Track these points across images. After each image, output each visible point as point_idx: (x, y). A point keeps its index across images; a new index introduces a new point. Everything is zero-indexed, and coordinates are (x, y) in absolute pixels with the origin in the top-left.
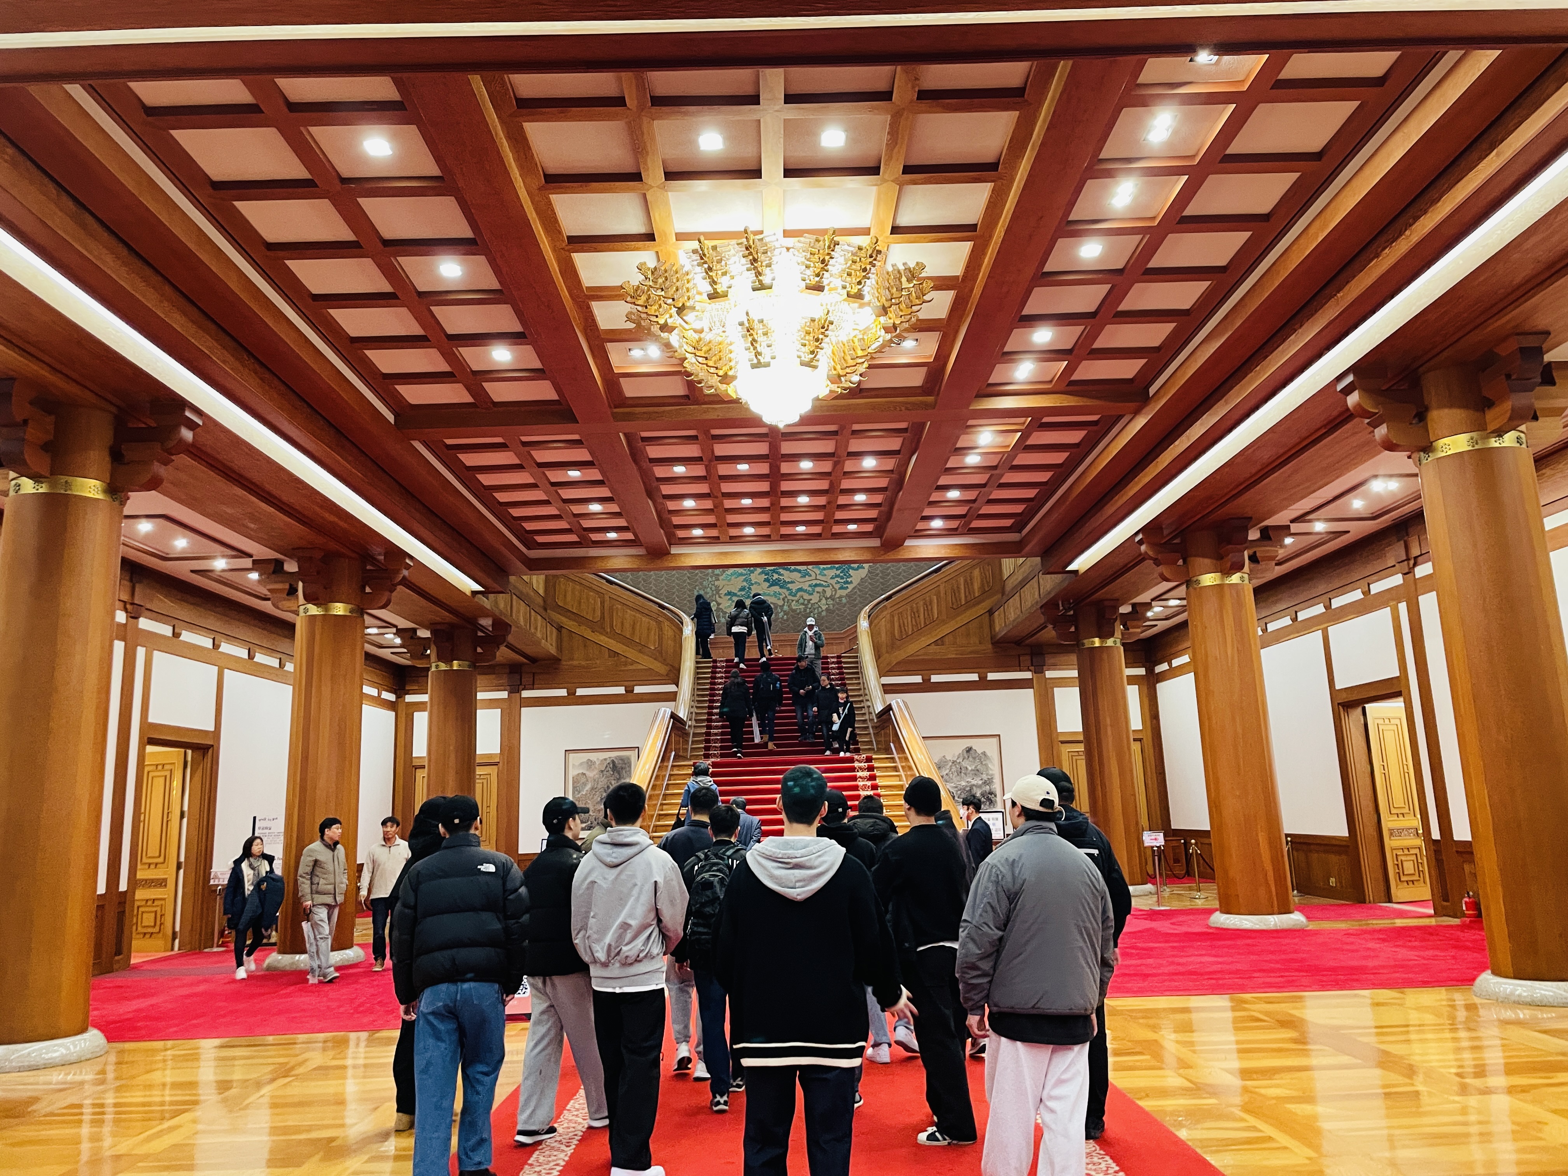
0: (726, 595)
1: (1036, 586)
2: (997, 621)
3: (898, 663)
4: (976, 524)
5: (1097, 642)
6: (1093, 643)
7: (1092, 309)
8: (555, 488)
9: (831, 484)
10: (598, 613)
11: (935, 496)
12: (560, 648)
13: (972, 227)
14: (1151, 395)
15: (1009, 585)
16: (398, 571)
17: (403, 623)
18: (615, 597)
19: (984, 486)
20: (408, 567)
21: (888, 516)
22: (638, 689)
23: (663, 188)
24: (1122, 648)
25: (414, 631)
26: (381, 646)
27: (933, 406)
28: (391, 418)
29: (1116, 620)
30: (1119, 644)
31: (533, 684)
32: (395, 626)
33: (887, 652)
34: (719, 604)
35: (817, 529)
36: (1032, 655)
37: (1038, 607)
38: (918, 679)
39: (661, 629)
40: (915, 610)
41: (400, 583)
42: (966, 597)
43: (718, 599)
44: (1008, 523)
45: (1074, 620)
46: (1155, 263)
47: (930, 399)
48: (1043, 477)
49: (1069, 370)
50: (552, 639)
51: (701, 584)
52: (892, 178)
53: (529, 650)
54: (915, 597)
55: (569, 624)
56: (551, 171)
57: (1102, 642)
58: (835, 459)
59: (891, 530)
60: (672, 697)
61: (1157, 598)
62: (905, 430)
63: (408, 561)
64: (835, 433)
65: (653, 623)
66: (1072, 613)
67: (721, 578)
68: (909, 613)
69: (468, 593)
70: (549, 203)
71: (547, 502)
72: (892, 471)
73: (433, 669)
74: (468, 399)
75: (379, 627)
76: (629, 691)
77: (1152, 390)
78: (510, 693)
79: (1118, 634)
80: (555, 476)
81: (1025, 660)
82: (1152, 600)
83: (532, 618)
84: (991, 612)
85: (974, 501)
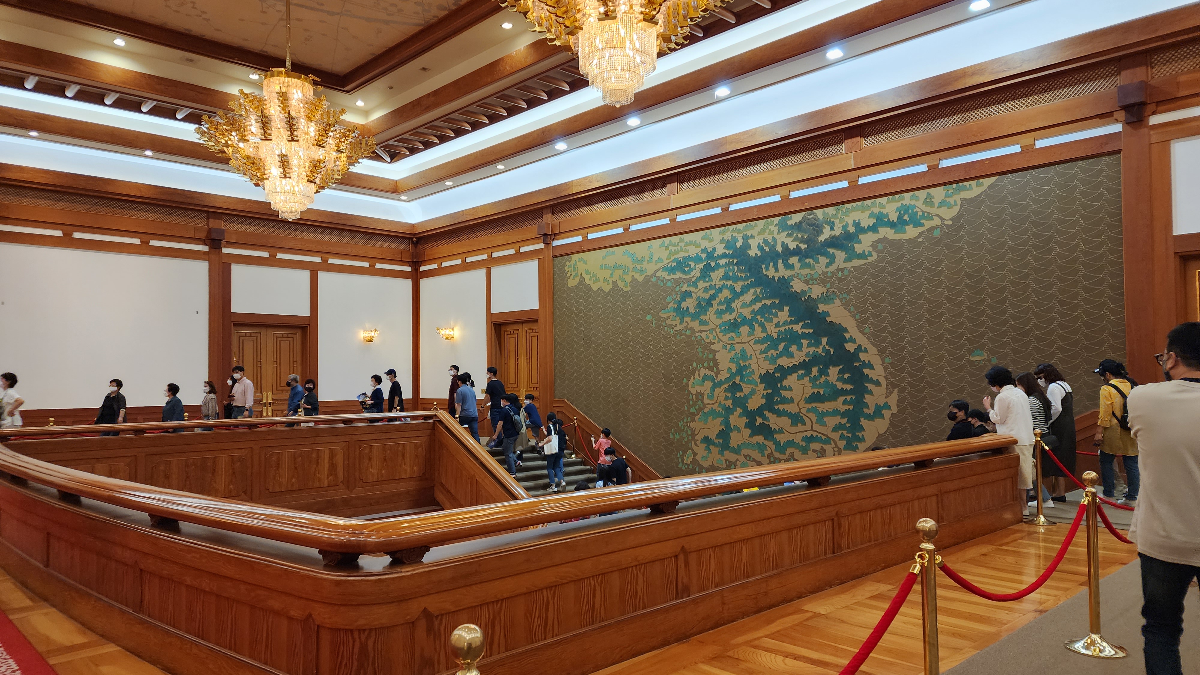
0: (702, 442)
43: (694, 447)
51: (677, 425)
67: (697, 418)
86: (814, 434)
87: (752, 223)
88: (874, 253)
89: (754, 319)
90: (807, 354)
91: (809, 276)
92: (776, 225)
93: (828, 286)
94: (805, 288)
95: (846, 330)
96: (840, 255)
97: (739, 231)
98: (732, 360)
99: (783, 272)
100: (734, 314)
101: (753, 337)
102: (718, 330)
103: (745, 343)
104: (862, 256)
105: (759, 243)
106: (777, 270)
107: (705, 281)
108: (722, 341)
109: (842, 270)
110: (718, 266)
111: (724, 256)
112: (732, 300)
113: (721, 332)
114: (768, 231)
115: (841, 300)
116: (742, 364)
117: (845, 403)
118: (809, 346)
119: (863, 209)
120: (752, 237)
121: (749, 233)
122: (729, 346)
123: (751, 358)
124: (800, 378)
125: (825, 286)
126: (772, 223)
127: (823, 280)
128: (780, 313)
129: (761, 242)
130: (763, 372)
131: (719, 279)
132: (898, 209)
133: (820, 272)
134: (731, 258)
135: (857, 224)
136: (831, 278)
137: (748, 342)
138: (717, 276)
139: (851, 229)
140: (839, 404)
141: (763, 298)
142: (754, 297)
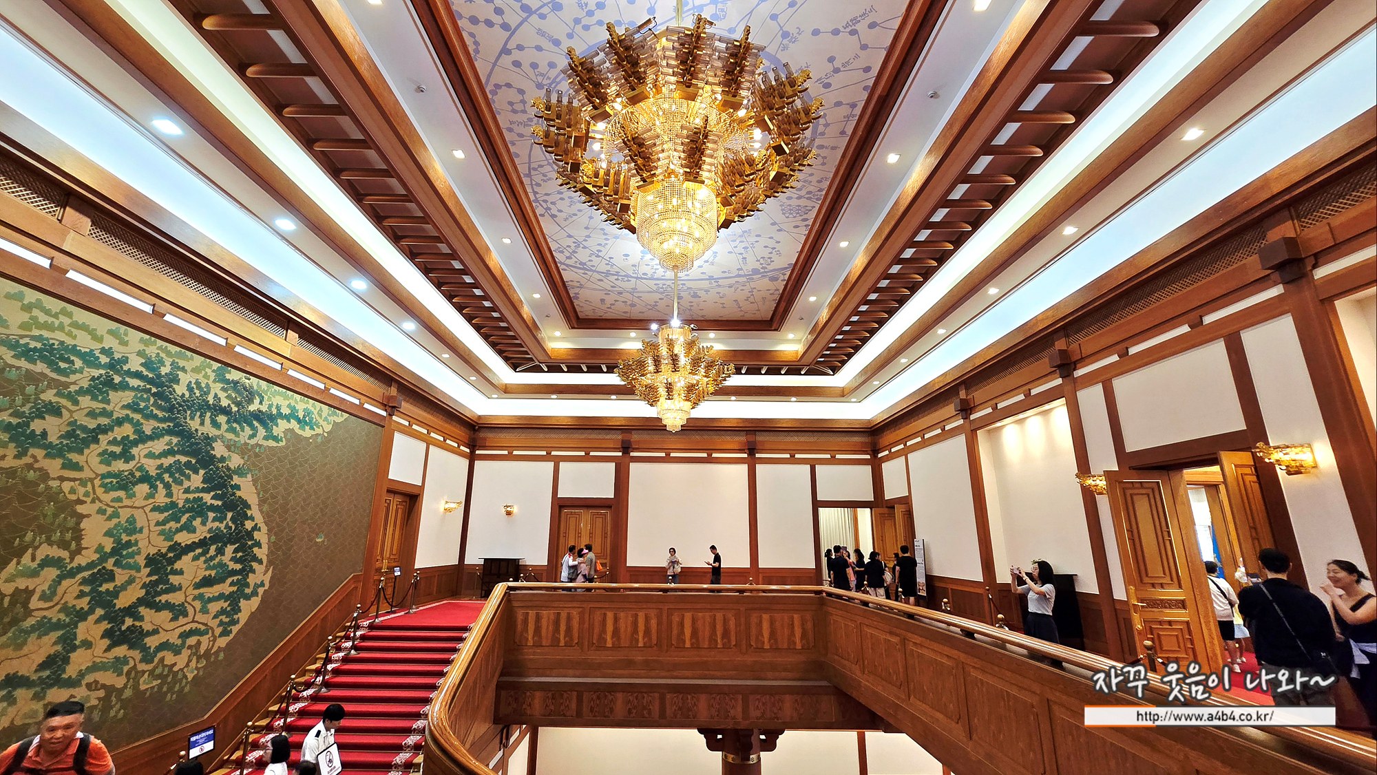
86: (194, 626)
87: (189, 353)
88: (284, 439)
89: (159, 477)
90: (210, 531)
91: (232, 443)
92: (213, 371)
93: (246, 457)
94: (226, 454)
95: (249, 507)
96: (262, 432)
97: (169, 354)
98: (108, 533)
99: (208, 429)
100: (132, 464)
101: (151, 501)
102: (97, 482)
103: (139, 508)
104: (276, 439)
105: (190, 382)
106: (202, 424)
107: (94, 398)
108: (101, 501)
109: (260, 446)
110: (124, 386)
111: (138, 375)
112: (135, 443)
113: (103, 485)
114: (203, 372)
115: (252, 476)
116: (125, 538)
117: (232, 584)
118: (214, 520)
119: (286, 398)
120: (183, 369)
121: (181, 363)
122: (110, 511)
123: (141, 531)
124: (196, 558)
125: (243, 458)
126: (210, 366)
127: (243, 450)
128: (193, 476)
129: (193, 381)
130: (153, 551)
131: (121, 404)
132: (304, 410)
133: (243, 442)
134: (149, 384)
135: (278, 408)
136: (250, 451)
137: (143, 508)
138: (119, 400)
139: (274, 411)
140: (226, 588)
141: (179, 452)
142: (166, 448)
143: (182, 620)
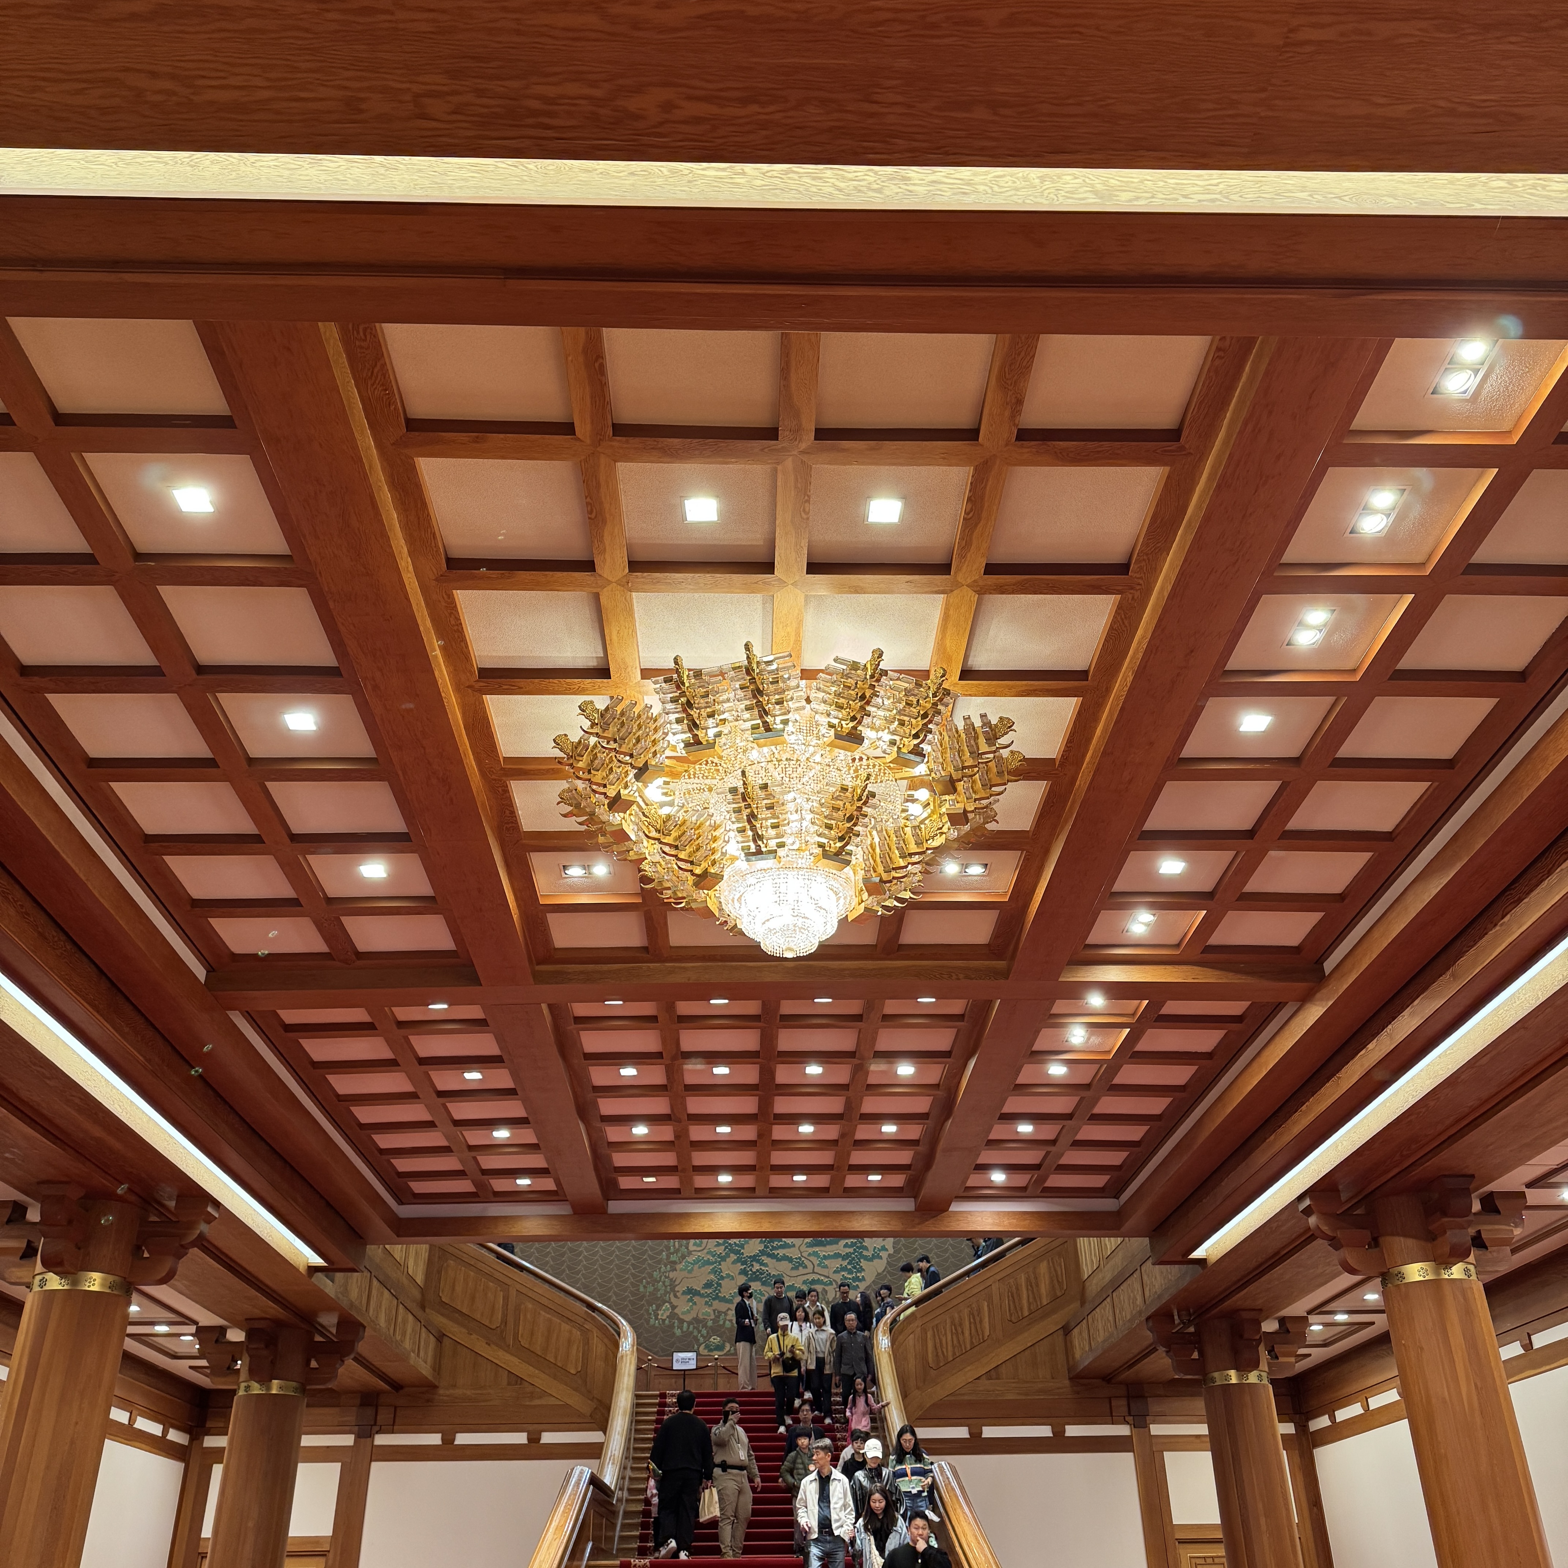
0: (684, 1293)
1: (1137, 1286)
2: (1076, 1343)
3: (935, 1405)
4: (1057, 1181)
5: (1233, 1377)
6: (1228, 1377)
7: (1247, 825)
8: (441, 1100)
9: (848, 1105)
10: (499, 1315)
11: (998, 1132)
12: (437, 1368)
13: (1082, 675)
14: (1327, 973)
15: (1093, 1288)
16: (191, 1225)
17: (207, 1319)
18: (524, 1290)
19: (1069, 1116)
20: (210, 1219)
21: (927, 1161)
22: (548, 1438)
23: (626, 586)
24: (1270, 1386)
25: (222, 1330)
26: (175, 1356)
27: (1005, 974)
28: (200, 973)
29: (1259, 1341)
30: (1265, 1381)
31: (393, 1425)
32: (195, 1322)
33: (918, 1388)
34: (674, 1307)
35: (821, 1181)
36: (1129, 1397)
37: (1143, 1318)
38: (962, 1432)
39: (587, 1342)
40: (957, 1321)
41: (193, 1244)
42: (1029, 1304)
43: (673, 1299)
44: (1099, 1181)
45: (1197, 1341)
46: (1349, 749)
47: (1001, 964)
48: (1156, 1106)
49: (1207, 927)
50: (426, 1353)
51: (651, 1276)
52: (969, 581)
53: (391, 1369)
54: (955, 1302)
55: (455, 1331)
56: (455, 554)
57: (1240, 1377)
58: (856, 1061)
59: (932, 1185)
60: (594, 1452)
61: (1318, 1309)
62: (960, 1017)
63: (210, 1209)
64: (858, 1018)
65: (577, 1333)
66: (1192, 1329)
67: (679, 1267)
68: (948, 1325)
69: (302, 1269)
70: (452, 607)
71: (429, 1125)
72: (937, 1086)
73: (241, 1392)
74: (321, 946)
75: (170, 1323)
76: (534, 1439)
77: (1329, 965)
78: (358, 1437)
79: (1264, 1365)
80: (444, 1080)
81: (1120, 1405)
82: (1310, 1312)
83: (400, 1319)
84: (1067, 1330)
85: (1053, 1142)
86: (816, 1277)
143: (801, 1270)
